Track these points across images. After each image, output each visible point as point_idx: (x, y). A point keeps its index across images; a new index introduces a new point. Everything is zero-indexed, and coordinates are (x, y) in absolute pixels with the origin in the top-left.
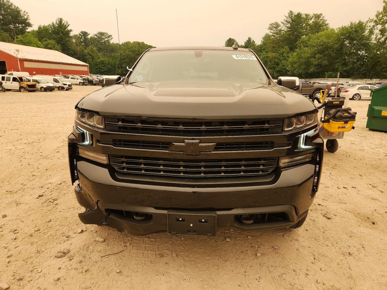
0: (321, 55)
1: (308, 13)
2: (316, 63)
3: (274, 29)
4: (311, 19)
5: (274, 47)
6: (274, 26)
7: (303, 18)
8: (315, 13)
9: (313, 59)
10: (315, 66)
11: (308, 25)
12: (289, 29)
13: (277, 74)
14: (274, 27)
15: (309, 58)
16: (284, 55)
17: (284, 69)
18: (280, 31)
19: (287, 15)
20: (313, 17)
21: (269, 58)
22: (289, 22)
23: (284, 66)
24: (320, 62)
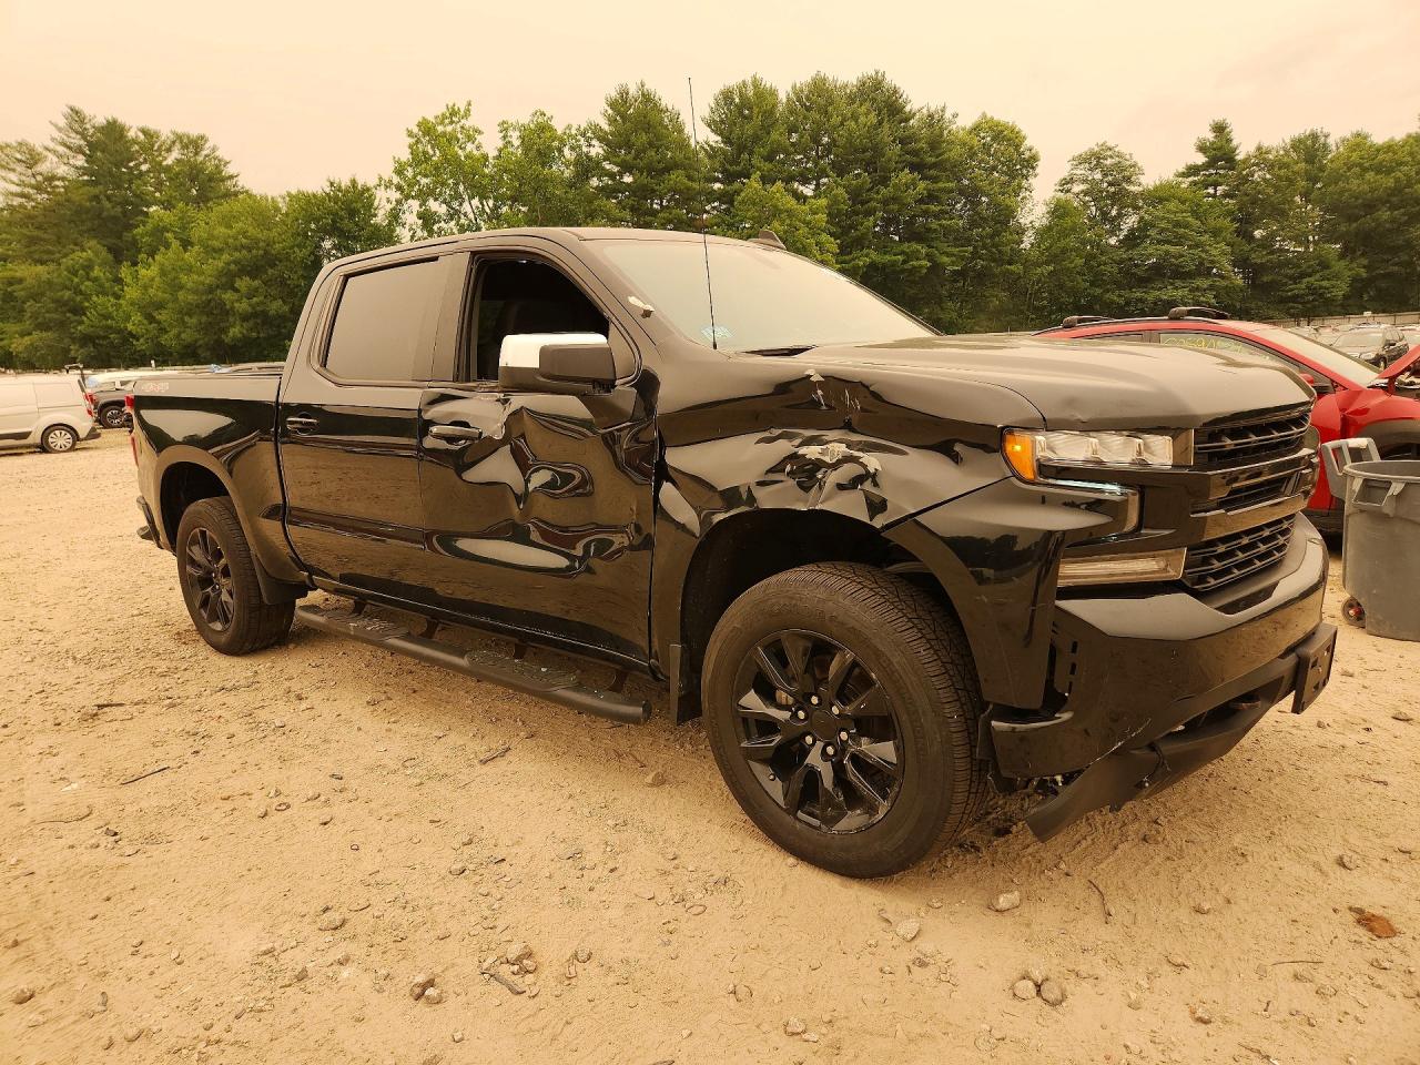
0: (256, 282)
1: (152, 126)
2: (243, 306)
3: (20, 168)
4: (169, 150)
5: (33, 241)
6: (19, 156)
7: (135, 141)
8: (180, 131)
9: (228, 296)
10: (245, 318)
11: (158, 168)
12: (86, 178)
13: (81, 347)
14: (20, 161)
15: (211, 290)
16: (96, 272)
17: (110, 327)
18: (51, 178)
19: (62, 122)
20: (174, 142)
21: (20, 286)
22: (79, 150)
23: (107, 317)
24: (258, 304)
